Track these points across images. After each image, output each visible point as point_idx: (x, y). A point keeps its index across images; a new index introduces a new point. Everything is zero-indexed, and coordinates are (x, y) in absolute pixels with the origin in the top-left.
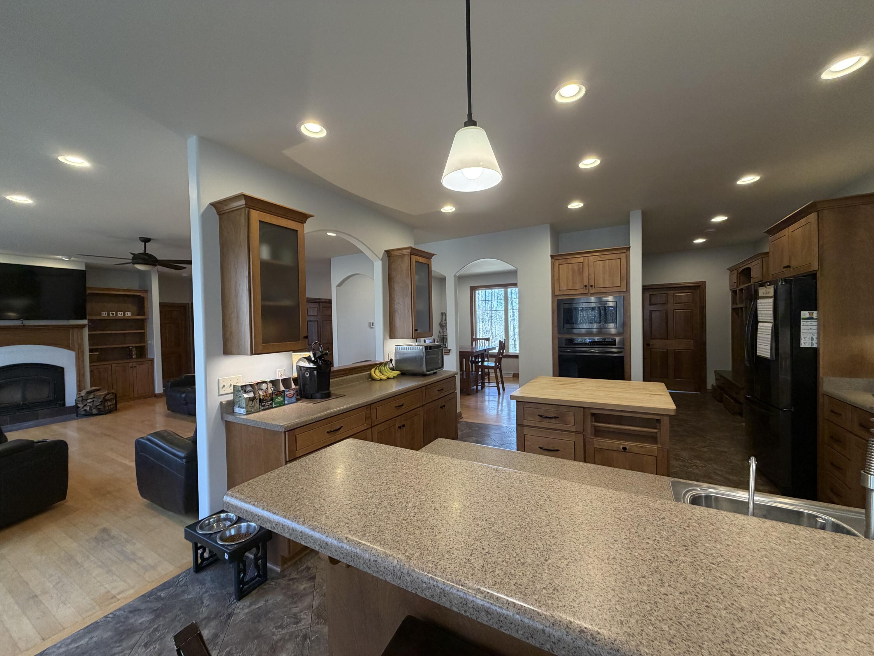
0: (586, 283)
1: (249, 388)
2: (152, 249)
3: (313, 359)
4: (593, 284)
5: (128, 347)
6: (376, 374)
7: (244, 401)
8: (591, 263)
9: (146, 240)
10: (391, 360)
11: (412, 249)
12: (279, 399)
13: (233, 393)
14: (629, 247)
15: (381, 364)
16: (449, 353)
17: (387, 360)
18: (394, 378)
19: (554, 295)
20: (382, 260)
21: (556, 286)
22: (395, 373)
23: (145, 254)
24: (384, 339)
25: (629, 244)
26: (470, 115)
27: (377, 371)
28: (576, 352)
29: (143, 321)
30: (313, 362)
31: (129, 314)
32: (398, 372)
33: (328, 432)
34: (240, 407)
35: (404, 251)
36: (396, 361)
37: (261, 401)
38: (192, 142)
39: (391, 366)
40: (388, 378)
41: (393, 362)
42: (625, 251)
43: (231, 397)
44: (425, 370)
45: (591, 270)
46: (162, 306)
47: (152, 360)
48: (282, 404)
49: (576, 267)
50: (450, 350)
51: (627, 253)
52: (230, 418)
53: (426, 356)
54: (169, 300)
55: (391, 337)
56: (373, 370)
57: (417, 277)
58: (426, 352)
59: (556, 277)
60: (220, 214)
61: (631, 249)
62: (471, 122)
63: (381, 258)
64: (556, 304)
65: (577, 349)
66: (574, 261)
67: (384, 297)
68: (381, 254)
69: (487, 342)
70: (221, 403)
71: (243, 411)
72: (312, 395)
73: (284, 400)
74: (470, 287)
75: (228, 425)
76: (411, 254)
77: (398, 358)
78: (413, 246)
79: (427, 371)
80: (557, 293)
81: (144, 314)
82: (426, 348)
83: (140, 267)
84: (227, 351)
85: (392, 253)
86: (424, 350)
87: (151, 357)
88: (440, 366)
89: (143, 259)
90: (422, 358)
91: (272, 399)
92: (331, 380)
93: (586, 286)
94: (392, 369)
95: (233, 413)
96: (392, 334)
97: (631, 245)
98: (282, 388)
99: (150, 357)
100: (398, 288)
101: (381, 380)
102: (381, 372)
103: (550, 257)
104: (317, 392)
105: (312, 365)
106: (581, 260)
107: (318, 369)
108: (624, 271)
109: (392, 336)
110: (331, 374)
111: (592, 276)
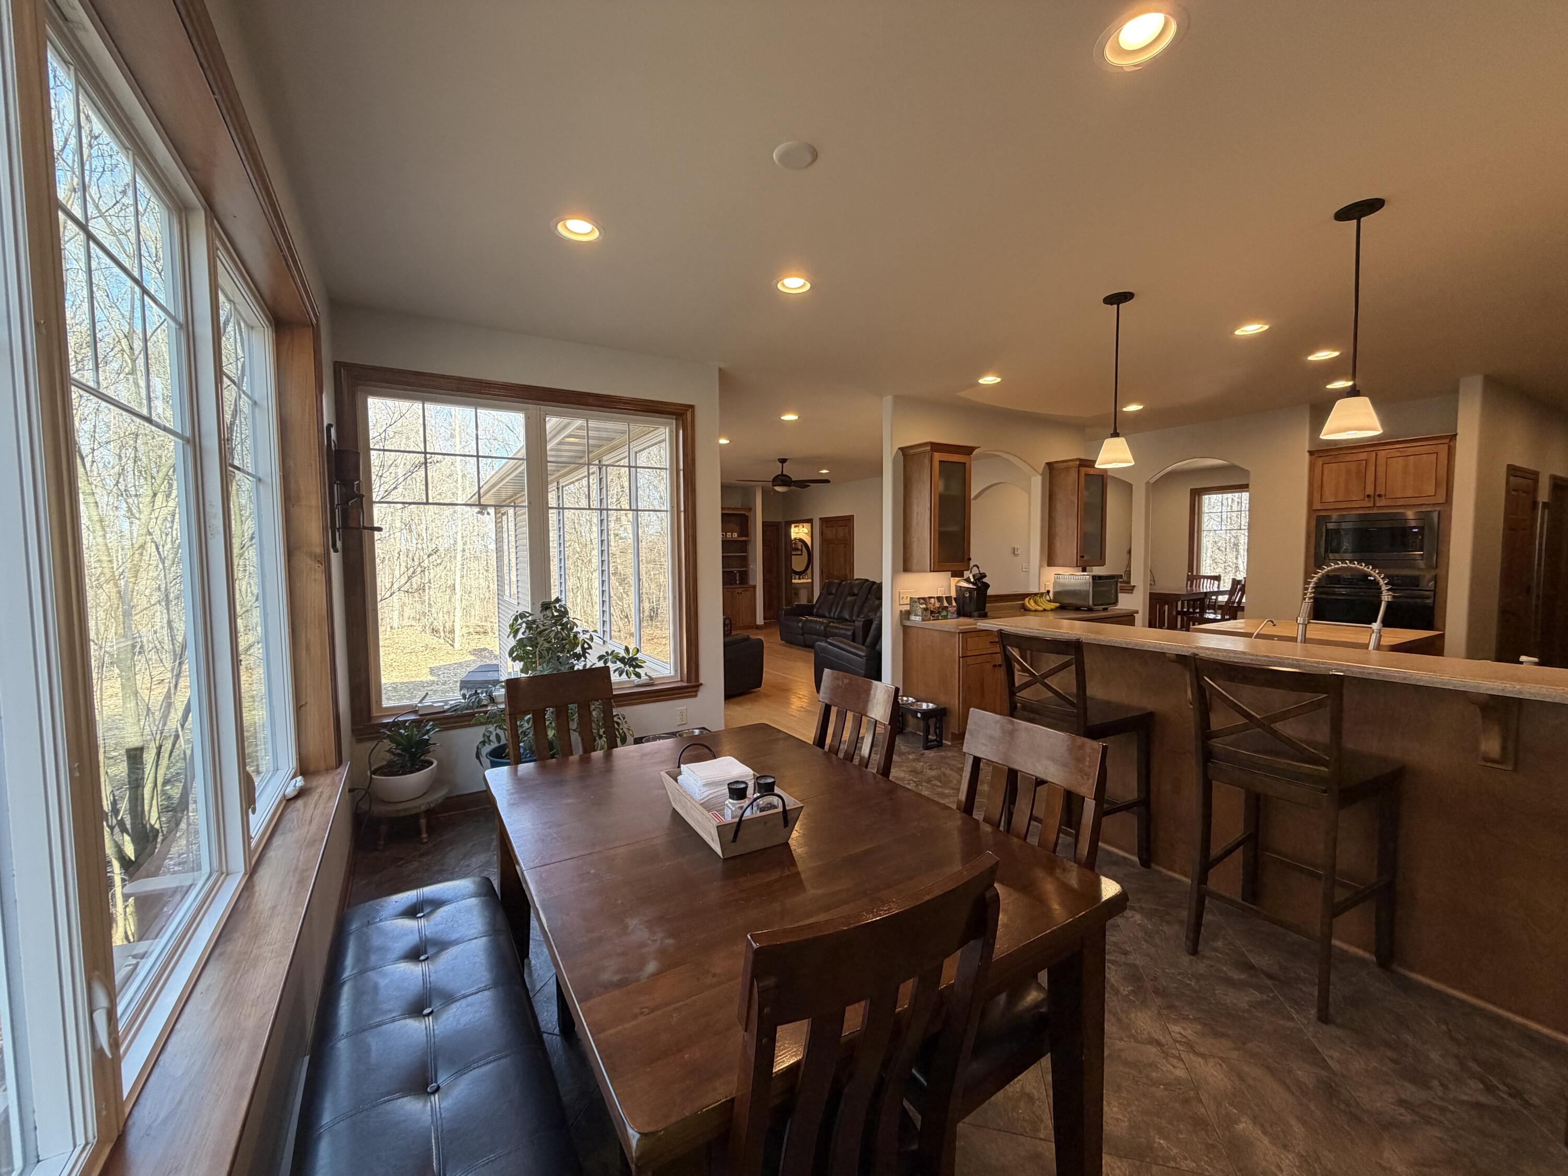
0: (1370, 490)
1: (922, 601)
2: (789, 470)
3: (972, 580)
4: (1383, 493)
5: (733, 572)
6: (1030, 604)
7: (920, 610)
8: (1381, 461)
9: (783, 461)
10: (1048, 592)
11: (1080, 460)
12: (944, 613)
13: (910, 604)
14: (1456, 435)
15: (1036, 594)
16: (1132, 590)
17: (1043, 590)
18: (1052, 610)
19: (1311, 510)
20: (1042, 474)
21: (1317, 496)
22: (1054, 605)
23: (782, 475)
24: (1041, 566)
25: (1456, 430)
26: (1115, 429)
27: (1032, 601)
28: (1335, 594)
29: (745, 543)
30: (972, 583)
31: (735, 535)
32: (1058, 605)
33: (991, 642)
34: (916, 615)
35: (1071, 463)
36: (1056, 594)
37: (932, 612)
38: (888, 400)
39: (1048, 598)
40: (1045, 610)
41: (1051, 594)
42: (1447, 441)
43: (907, 608)
44: (1091, 603)
45: (1381, 470)
46: (764, 524)
47: (754, 587)
48: (945, 617)
49: (1353, 467)
50: (1134, 586)
51: (1451, 443)
52: (908, 623)
53: (1093, 587)
54: (771, 519)
55: (1049, 565)
56: (1027, 600)
57: (1086, 493)
58: (1093, 583)
59: (1317, 484)
60: (905, 455)
61: (1458, 437)
62: (1116, 434)
63: (1040, 472)
64: (1314, 523)
65: (1336, 589)
66: (1349, 458)
67: (1042, 520)
68: (1041, 466)
69: (1216, 582)
70: (901, 611)
71: (918, 618)
72: (971, 613)
73: (947, 615)
74: (1191, 489)
75: (906, 629)
76: (1080, 466)
77: (1058, 589)
78: (1083, 457)
79: (1095, 605)
80: (1317, 506)
81: (747, 535)
82: (1094, 577)
83: (778, 489)
84: (907, 569)
85: (1056, 465)
86: (1091, 580)
87: (753, 584)
88: (1113, 601)
89: (782, 480)
90: (1088, 592)
91: (939, 612)
92: (987, 605)
93: (1369, 496)
94: (1050, 601)
95: (909, 619)
96: (1051, 560)
97: (1458, 432)
98: (946, 604)
99: (751, 583)
100: (1060, 507)
101: (1036, 611)
102: (1035, 602)
103: (1307, 454)
104: (975, 611)
105: (971, 586)
106: (1363, 456)
107: (978, 589)
108: (1443, 472)
109: (1051, 562)
110: (988, 599)
111: (1381, 480)
